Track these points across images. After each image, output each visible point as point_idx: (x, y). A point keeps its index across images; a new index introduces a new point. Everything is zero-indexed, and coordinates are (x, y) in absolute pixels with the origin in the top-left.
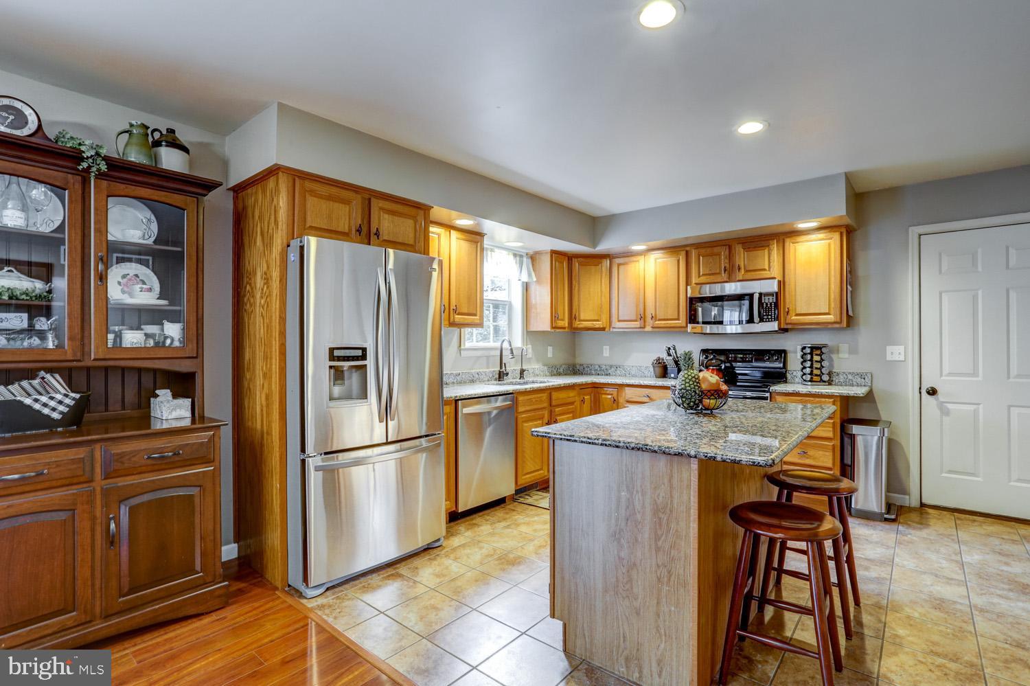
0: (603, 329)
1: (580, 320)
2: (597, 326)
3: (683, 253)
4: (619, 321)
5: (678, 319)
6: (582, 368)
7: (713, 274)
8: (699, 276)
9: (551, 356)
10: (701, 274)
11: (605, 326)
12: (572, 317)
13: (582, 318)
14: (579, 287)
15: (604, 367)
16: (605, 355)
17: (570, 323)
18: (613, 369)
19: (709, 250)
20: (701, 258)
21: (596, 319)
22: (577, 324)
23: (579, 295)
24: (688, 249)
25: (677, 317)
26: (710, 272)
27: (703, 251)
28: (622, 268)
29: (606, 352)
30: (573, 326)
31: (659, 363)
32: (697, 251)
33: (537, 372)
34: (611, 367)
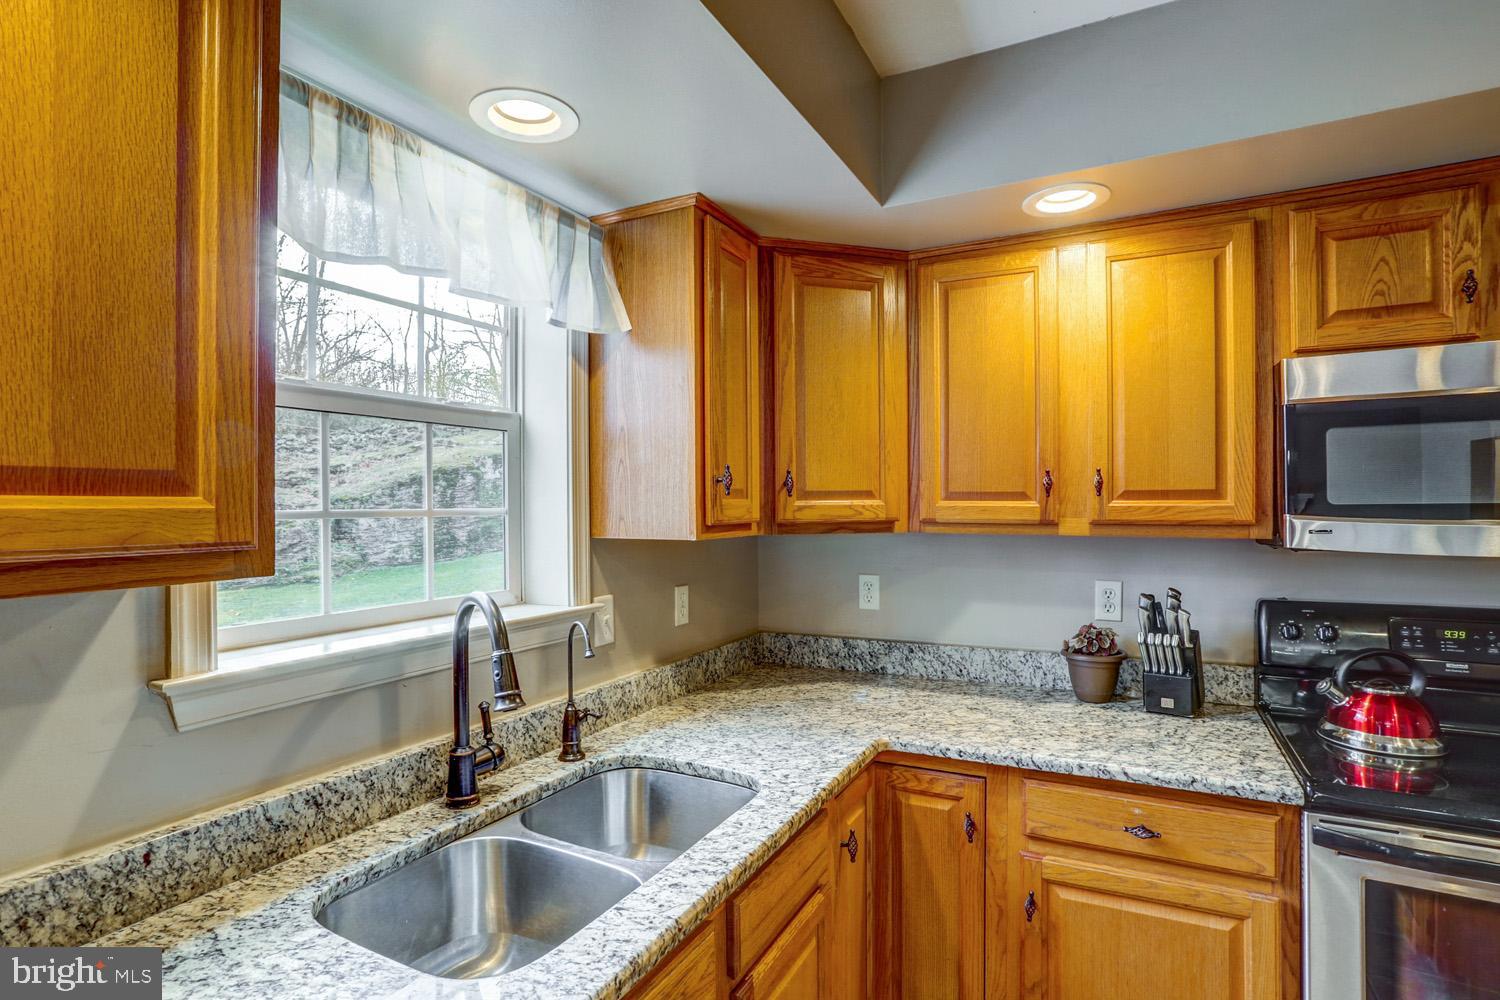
0: (886, 526)
1: (807, 495)
2: (868, 516)
3: (1244, 231)
4: (949, 496)
5: (1217, 493)
6: (781, 644)
7: (1390, 310)
8: (1323, 320)
9: (685, 620)
10: (1332, 308)
11: (893, 515)
12: (774, 486)
13: (811, 486)
14: (800, 363)
15: (863, 646)
16: (863, 605)
17: (770, 507)
18: (896, 655)
19: (1373, 212)
20: (1332, 247)
21: (864, 488)
22: (794, 508)
23: (800, 395)
24: (1262, 213)
25: (1212, 486)
26: (1379, 302)
27: (1342, 216)
28: (958, 298)
29: (870, 596)
30: (780, 517)
31: (1101, 650)
32: (1310, 219)
33: (636, 694)
34: (890, 645)
